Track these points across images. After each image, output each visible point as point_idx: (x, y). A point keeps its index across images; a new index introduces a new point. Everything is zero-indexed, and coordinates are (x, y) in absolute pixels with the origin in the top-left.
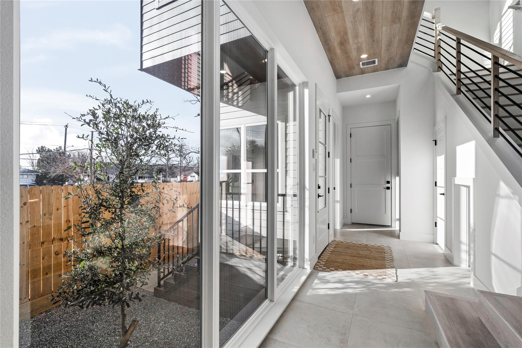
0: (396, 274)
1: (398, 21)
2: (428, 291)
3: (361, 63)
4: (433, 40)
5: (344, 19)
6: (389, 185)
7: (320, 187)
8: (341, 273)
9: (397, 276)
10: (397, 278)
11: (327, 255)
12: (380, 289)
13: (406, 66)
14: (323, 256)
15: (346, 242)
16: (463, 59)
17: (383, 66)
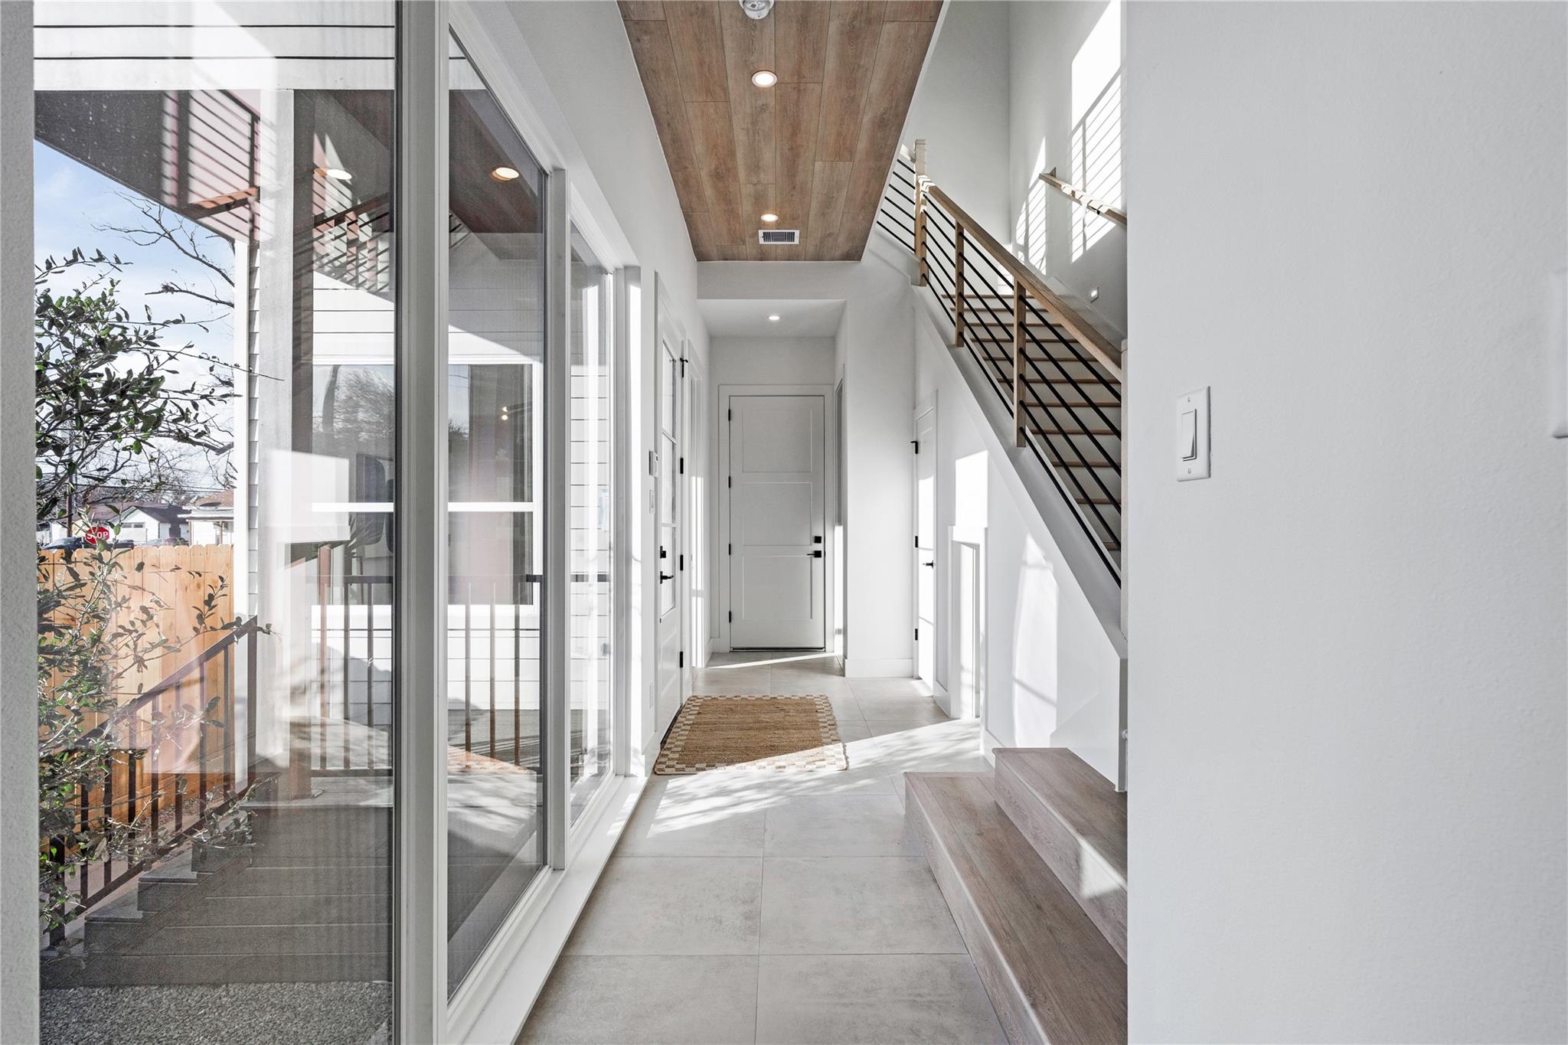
0: (844, 753)
1: (849, 157)
2: (910, 773)
3: (761, 233)
4: (912, 210)
5: (730, 120)
6: (819, 547)
7: (665, 552)
8: (723, 771)
9: (847, 758)
10: (847, 763)
11: (682, 735)
12: (815, 791)
13: (859, 259)
14: (671, 738)
15: (725, 698)
16: (968, 273)
17: (811, 249)
